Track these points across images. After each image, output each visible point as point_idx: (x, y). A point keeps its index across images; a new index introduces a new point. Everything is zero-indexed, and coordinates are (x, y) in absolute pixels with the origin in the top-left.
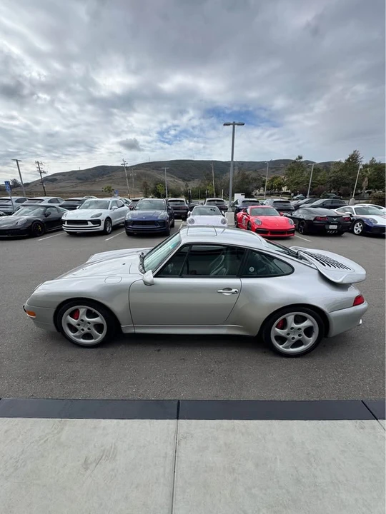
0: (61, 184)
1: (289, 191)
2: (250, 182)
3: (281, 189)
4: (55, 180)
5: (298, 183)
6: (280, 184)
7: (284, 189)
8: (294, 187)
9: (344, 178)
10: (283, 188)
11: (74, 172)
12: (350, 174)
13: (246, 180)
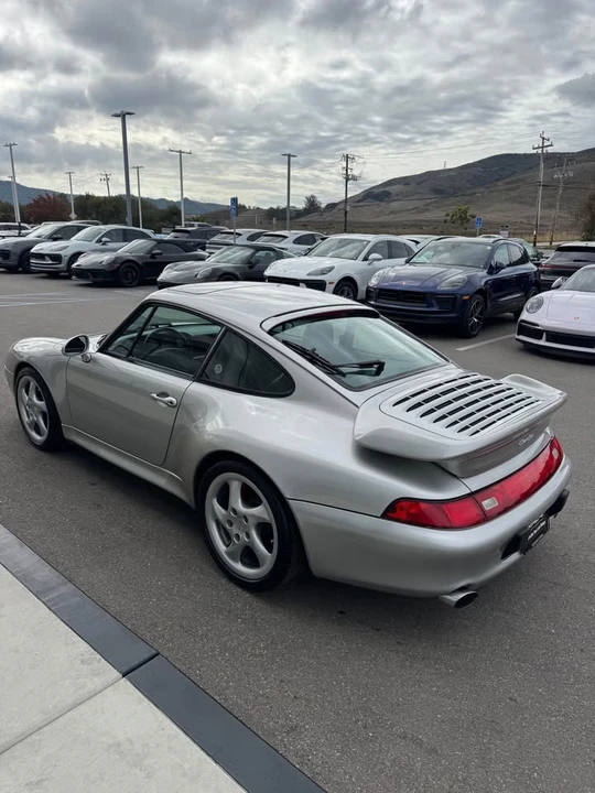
0: (395, 205)
4: (387, 194)
11: (429, 175)
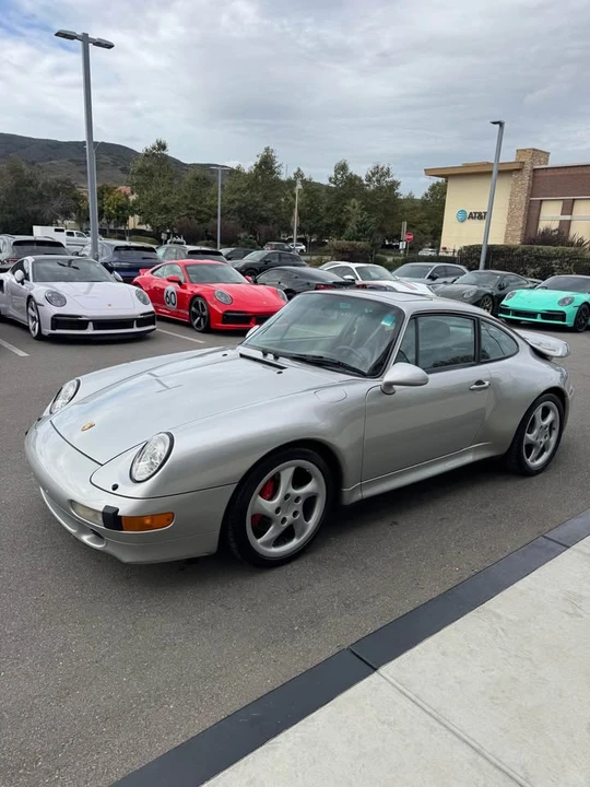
1: (147, 228)
2: (40, 195)
3: (125, 221)
5: (166, 209)
6: (121, 208)
7: (133, 222)
8: (160, 219)
9: (257, 205)
10: (131, 219)
12: (265, 198)
13: (31, 189)
